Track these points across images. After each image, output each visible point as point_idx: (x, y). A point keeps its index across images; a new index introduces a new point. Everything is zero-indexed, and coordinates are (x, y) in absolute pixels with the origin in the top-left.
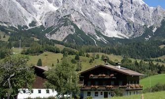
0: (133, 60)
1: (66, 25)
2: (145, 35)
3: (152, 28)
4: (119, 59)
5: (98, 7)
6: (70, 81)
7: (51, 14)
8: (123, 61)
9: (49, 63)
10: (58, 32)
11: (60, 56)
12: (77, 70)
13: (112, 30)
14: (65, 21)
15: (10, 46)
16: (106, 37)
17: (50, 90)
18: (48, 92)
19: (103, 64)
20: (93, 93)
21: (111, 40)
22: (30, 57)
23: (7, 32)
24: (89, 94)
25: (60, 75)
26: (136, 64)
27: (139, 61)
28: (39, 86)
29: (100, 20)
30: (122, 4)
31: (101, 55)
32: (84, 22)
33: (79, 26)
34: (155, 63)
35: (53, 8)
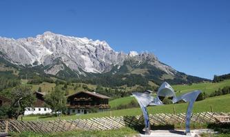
0: (104, 88)
1: (58, 64)
2: (112, 71)
3: (117, 66)
4: (95, 87)
5: (80, 52)
6: (60, 102)
7: (48, 57)
8: (97, 89)
9: (46, 90)
10: (52, 69)
11: (54, 85)
12: (66, 95)
13: (90, 67)
14: (58, 61)
15: (19, 78)
16: (85, 72)
17: (47, 109)
18: (45, 110)
19: (84, 91)
20: (76, 111)
21: (89, 74)
22: (33, 86)
23: (17, 69)
24: (74, 111)
25: (53, 98)
26: (106, 90)
27: (108, 89)
28: (39, 106)
29: (82, 61)
30: (96, 50)
31: (82, 84)
32: (70, 62)
33: (67, 65)
34: (119, 90)
35: (49, 52)
